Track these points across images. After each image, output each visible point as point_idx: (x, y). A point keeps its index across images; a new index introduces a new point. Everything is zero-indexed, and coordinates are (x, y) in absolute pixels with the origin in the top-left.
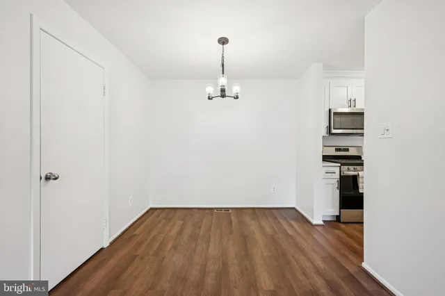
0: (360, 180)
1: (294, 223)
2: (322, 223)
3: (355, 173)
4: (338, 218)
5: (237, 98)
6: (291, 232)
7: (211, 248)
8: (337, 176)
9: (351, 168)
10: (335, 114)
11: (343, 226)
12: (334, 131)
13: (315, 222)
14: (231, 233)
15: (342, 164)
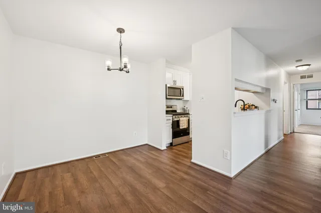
0: (181, 122)
1: (153, 152)
2: (166, 148)
3: (178, 119)
4: (171, 144)
5: (129, 72)
6: (154, 157)
7: (114, 182)
8: (171, 121)
9: (177, 116)
10: (169, 87)
11: (174, 147)
12: (168, 97)
13: (163, 149)
14: (119, 168)
15: (174, 115)
